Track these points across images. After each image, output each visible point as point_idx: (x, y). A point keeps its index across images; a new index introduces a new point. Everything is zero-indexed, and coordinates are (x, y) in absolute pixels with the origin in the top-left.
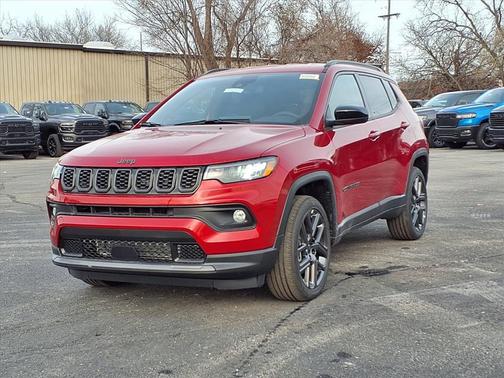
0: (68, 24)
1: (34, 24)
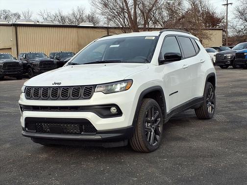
0: (74, 14)
1: (58, 14)
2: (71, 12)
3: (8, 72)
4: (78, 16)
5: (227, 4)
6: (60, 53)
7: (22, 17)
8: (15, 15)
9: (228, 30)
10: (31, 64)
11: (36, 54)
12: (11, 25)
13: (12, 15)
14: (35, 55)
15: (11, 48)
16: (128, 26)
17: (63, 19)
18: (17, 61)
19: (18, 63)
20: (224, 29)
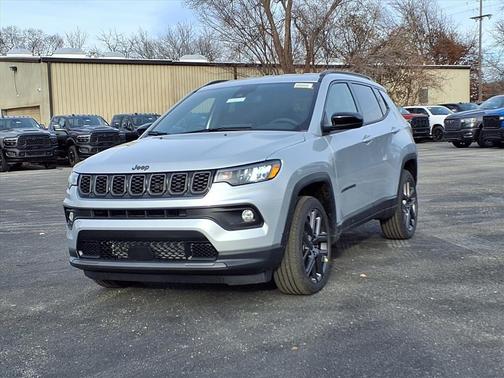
0: (170, 38)
1: (139, 38)
2: (165, 34)
3: (29, 153)
4: (179, 43)
5: (481, 17)
6: (132, 117)
7: (66, 45)
8: (52, 39)
9: (483, 69)
10: (75, 137)
11: (84, 118)
12: (39, 61)
13: (45, 40)
14: (83, 120)
15: (38, 107)
16: (273, 62)
17: (148, 47)
18: (45, 132)
19: (47, 136)
20: (474, 68)
